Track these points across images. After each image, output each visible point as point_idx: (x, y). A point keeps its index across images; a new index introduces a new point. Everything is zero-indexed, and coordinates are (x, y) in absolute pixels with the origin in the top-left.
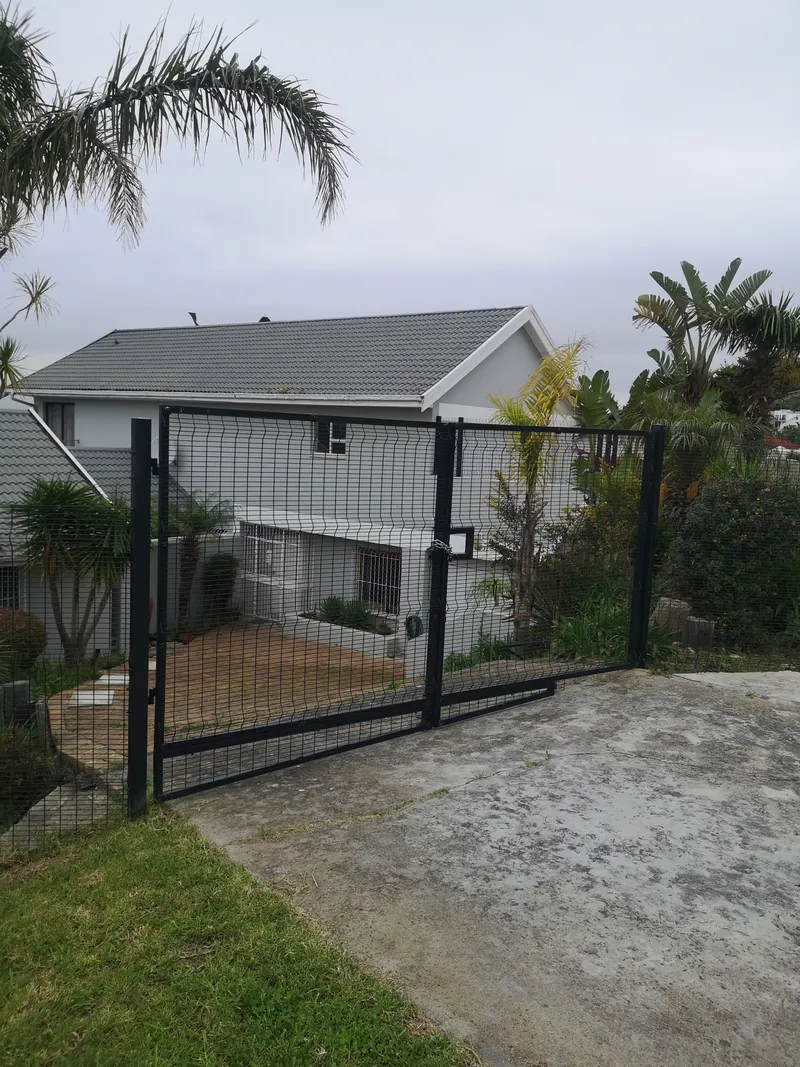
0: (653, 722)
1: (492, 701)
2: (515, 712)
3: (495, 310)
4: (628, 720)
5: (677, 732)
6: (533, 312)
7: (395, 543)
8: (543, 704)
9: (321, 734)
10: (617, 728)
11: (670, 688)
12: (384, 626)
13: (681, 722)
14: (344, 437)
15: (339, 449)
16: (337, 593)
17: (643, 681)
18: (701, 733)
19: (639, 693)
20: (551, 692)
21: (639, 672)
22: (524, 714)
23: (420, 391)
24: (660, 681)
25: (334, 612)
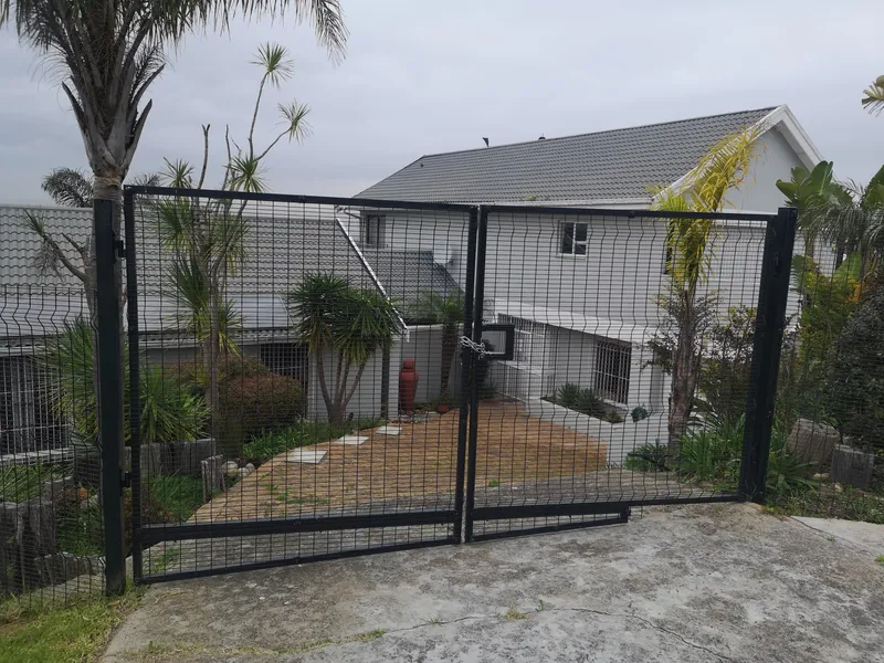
0: (717, 579)
1: (541, 522)
2: (566, 538)
3: (746, 112)
4: (686, 571)
5: (738, 601)
6: (787, 111)
7: (625, 337)
8: (607, 531)
9: (361, 532)
10: (664, 581)
11: (774, 535)
12: (614, 414)
13: (754, 587)
14: (585, 240)
15: (581, 249)
16: (573, 380)
17: (747, 520)
18: (772, 606)
19: (730, 535)
20: (624, 519)
21: (751, 508)
22: (574, 542)
23: (650, 194)
24: (770, 523)
25: (571, 398)
